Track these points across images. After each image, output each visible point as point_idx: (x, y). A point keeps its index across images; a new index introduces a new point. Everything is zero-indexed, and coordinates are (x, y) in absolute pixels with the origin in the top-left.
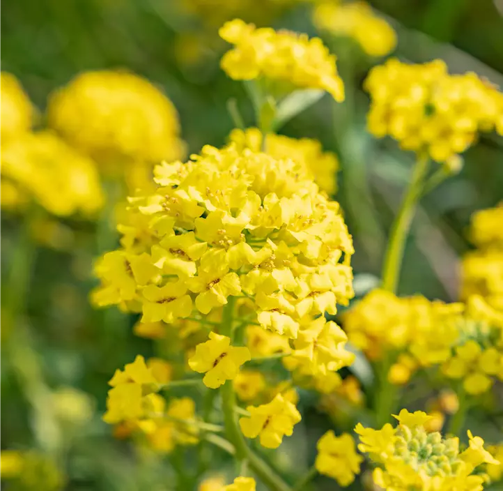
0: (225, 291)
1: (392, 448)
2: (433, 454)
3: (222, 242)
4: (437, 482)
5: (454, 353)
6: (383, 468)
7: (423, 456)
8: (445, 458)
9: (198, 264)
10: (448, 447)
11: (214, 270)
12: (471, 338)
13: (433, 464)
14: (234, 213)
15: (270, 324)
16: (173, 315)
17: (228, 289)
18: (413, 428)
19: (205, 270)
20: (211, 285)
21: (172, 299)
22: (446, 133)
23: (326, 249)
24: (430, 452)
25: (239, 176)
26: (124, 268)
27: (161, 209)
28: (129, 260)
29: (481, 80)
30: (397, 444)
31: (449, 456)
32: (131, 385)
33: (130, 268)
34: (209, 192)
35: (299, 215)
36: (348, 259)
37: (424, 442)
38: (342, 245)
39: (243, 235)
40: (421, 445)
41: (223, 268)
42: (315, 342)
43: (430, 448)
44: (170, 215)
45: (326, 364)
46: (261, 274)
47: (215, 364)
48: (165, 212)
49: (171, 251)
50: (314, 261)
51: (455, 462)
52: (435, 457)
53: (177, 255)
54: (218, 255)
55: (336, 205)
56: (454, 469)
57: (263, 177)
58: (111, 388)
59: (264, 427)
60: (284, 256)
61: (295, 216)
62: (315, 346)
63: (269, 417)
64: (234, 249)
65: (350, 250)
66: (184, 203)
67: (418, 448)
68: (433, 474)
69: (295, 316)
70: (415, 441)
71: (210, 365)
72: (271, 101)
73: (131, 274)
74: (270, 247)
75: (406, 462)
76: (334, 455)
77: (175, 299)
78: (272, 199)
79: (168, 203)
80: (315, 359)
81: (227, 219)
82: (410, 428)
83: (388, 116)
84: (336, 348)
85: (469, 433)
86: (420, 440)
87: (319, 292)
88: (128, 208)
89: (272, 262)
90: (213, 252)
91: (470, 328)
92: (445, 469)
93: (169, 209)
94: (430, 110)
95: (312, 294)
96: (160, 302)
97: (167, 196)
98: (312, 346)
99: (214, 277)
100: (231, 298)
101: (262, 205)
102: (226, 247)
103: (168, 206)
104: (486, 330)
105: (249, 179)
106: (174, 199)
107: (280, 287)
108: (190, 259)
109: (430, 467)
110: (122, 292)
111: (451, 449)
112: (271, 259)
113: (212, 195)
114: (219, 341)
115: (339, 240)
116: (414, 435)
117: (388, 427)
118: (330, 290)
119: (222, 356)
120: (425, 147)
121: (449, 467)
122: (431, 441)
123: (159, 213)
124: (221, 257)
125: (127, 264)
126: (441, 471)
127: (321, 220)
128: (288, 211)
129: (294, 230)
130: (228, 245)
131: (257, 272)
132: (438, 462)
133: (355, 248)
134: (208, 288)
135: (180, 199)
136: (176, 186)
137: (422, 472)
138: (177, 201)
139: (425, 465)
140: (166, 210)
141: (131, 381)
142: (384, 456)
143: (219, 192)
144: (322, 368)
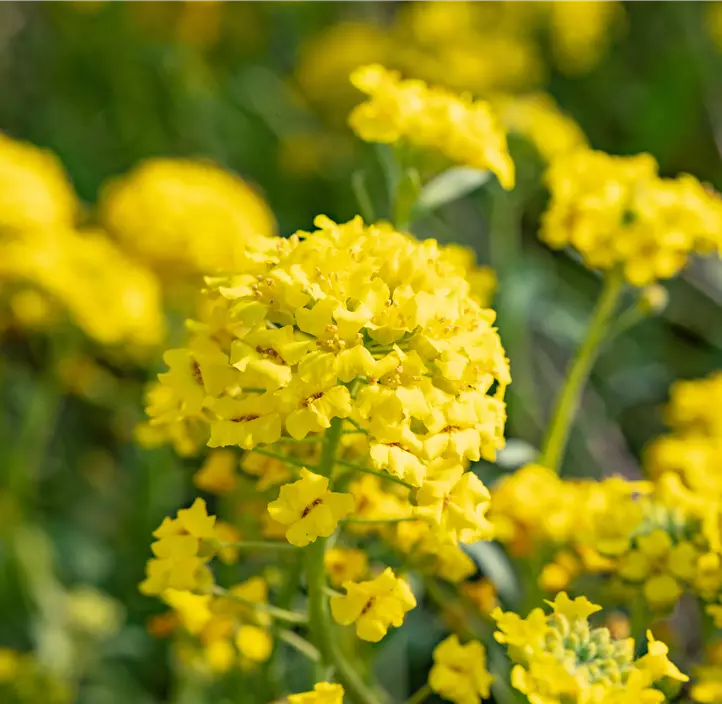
0: (329, 410)
1: (540, 641)
2: (597, 657)
3: (331, 343)
4: (600, 692)
5: (634, 546)
6: (526, 667)
7: (582, 657)
8: (613, 663)
9: (294, 369)
10: (618, 649)
11: (315, 379)
12: (660, 528)
13: (596, 670)
14: (351, 307)
15: (387, 462)
16: (253, 438)
17: (334, 408)
18: (573, 619)
19: (303, 379)
20: (311, 400)
21: (252, 417)
22: (649, 250)
23: (473, 369)
24: (593, 653)
25: (362, 259)
26: (191, 371)
27: (250, 293)
28: (199, 361)
29: (703, 186)
30: (549, 637)
31: (620, 661)
32: (184, 538)
33: (199, 372)
34: (319, 274)
35: (440, 316)
36: (501, 391)
37: (586, 640)
38: (495, 370)
39: (361, 336)
40: (581, 643)
41: (329, 377)
42: (446, 499)
43: (593, 649)
44: (262, 301)
45: (458, 532)
46: (380, 391)
47: (305, 513)
48: (256, 297)
49: (259, 350)
50: (454, 385)
51: (626, 669)
52: (599, 662)
53: (266, 355)
54: (323, 360)
55: (492, 315)
56: (624, 679)
57: (395, 266)
58: (156, 540)
59: (364, 612)
60: (415, 370)
61: (436, 317)
62: (445, 504)
63: (371, 599)
64: (345, 354)
65: (505, 379)
66: (283, 287)
67: (577, 646)
68: (595, 681)
69: (422, 456)
70: (575, 637)
71: (297, 514)
72: (414, 176)
73: (200, 381)
74: (395, 356)
75: (560, 662)
76: (456, 669)
77: (257, 417)
78: (404, 293)
79: (260, 284)
80: (444, 521)
81: (341, 312)
82: (568, 617)
83: (571, 220)
84: (475, 510)
85: (649, 634)
86: (580, 636)
87: (458, 428)
88: (203, 291)
89: (398, 376)
90: (315, 356)
91: (660, 515)
92: (612, 678)
93: (261, 293)
94: (629, 218)
95: (447, 429)
96: (236, 420)
97: (260, 276)
98: (441, 504)
99: (316, 390)
100: (336, 421)
101: (391, 298)
102: (336, 350)
103: (260, 289)
104: (680, 520)
105: (375, 263)
106: (269, 280)
107: (406, 412)
108: (284, 363)
109: (591, 672)
110: (184, 407)
111: (623, 653)
112: (397, 372)
113: (322, 277)
114: (313, 481)
115: (492, 363)
116: (572, 628)
117: (538, 613)
118: (474, 427)
119: (315, 503)
120: (620, 266)
121: (617, 675)
122: (596, 640)
123: (246, 298)
124: (328, 363)
125: (196, 366)
126: (607, 680)
127: (471, 330)
128: (426, 310)
129: (432, 337)
130: (339, 348)
131: (375, 387)
132: (602, 667)
133: (512, 376)
134: (305, 405)
135: (278, 281)
136: (274, 265)
137: (579, 678)
138: (273, 283)
139: (584, 669)
140: (257, 294)
141: (185, 533)
142: (529, 650)
143: (332, 274)
144: (452, 535)
